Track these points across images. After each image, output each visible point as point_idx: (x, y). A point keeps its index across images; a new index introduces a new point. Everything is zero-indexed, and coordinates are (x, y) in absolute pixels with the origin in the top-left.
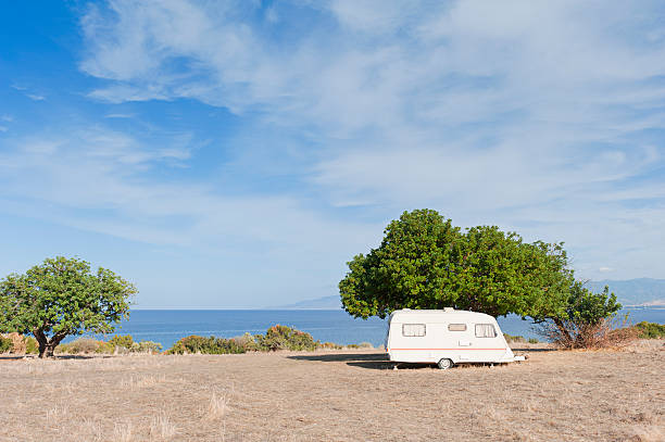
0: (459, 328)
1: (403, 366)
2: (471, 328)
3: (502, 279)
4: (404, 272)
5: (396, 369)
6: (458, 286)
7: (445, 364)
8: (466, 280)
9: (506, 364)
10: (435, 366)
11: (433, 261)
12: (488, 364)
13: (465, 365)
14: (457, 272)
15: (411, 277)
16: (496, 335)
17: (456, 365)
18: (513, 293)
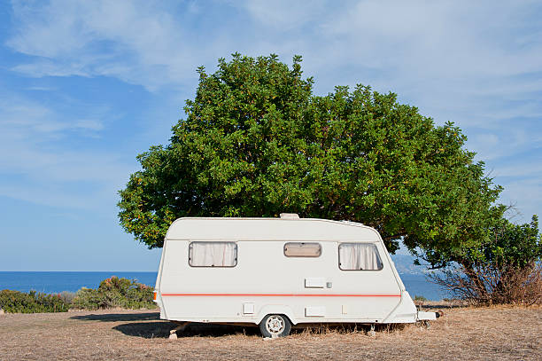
0: (306, 250)
1: (190, 330)
2: (329, 251)
3: (395, 165)
4: (211, 152)
5: (173, 336)
6: (311, 179)
7: (275, 326)
8: (327, 167)
9: (400, 326)
10: (254, 330)
11: (266, 134)
12: (364, 327)
13: (317, 328)
14: (309, 153)
15: (225, 162)
16: (380, 266)
17: (297, 329)
18: (413, 190)
